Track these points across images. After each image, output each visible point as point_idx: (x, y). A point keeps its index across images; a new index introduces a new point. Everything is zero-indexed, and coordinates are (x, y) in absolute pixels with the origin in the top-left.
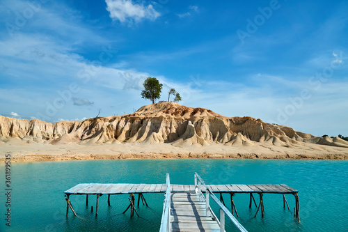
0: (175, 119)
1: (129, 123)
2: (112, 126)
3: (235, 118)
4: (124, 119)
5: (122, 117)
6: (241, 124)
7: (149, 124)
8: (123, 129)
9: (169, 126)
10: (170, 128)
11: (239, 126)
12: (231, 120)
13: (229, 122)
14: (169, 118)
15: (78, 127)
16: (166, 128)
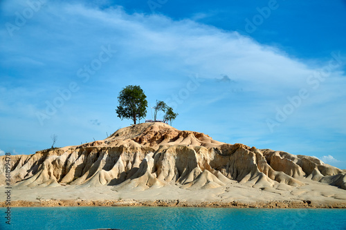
0: (142, 149)
1: (83, 156)
2: (59, 161)
3: (223, 147)
4: (78, 150)
5: (77, 148)
6: (229, 155)
7: (105, 157)
8: (72, 164)
9: (132, 159)
10: (133, 163)
11: (227, 158)
12: (216, 150)
13: (213, 152)
14: (133, 148)
15: (25, 162)
16: (128, 162)
